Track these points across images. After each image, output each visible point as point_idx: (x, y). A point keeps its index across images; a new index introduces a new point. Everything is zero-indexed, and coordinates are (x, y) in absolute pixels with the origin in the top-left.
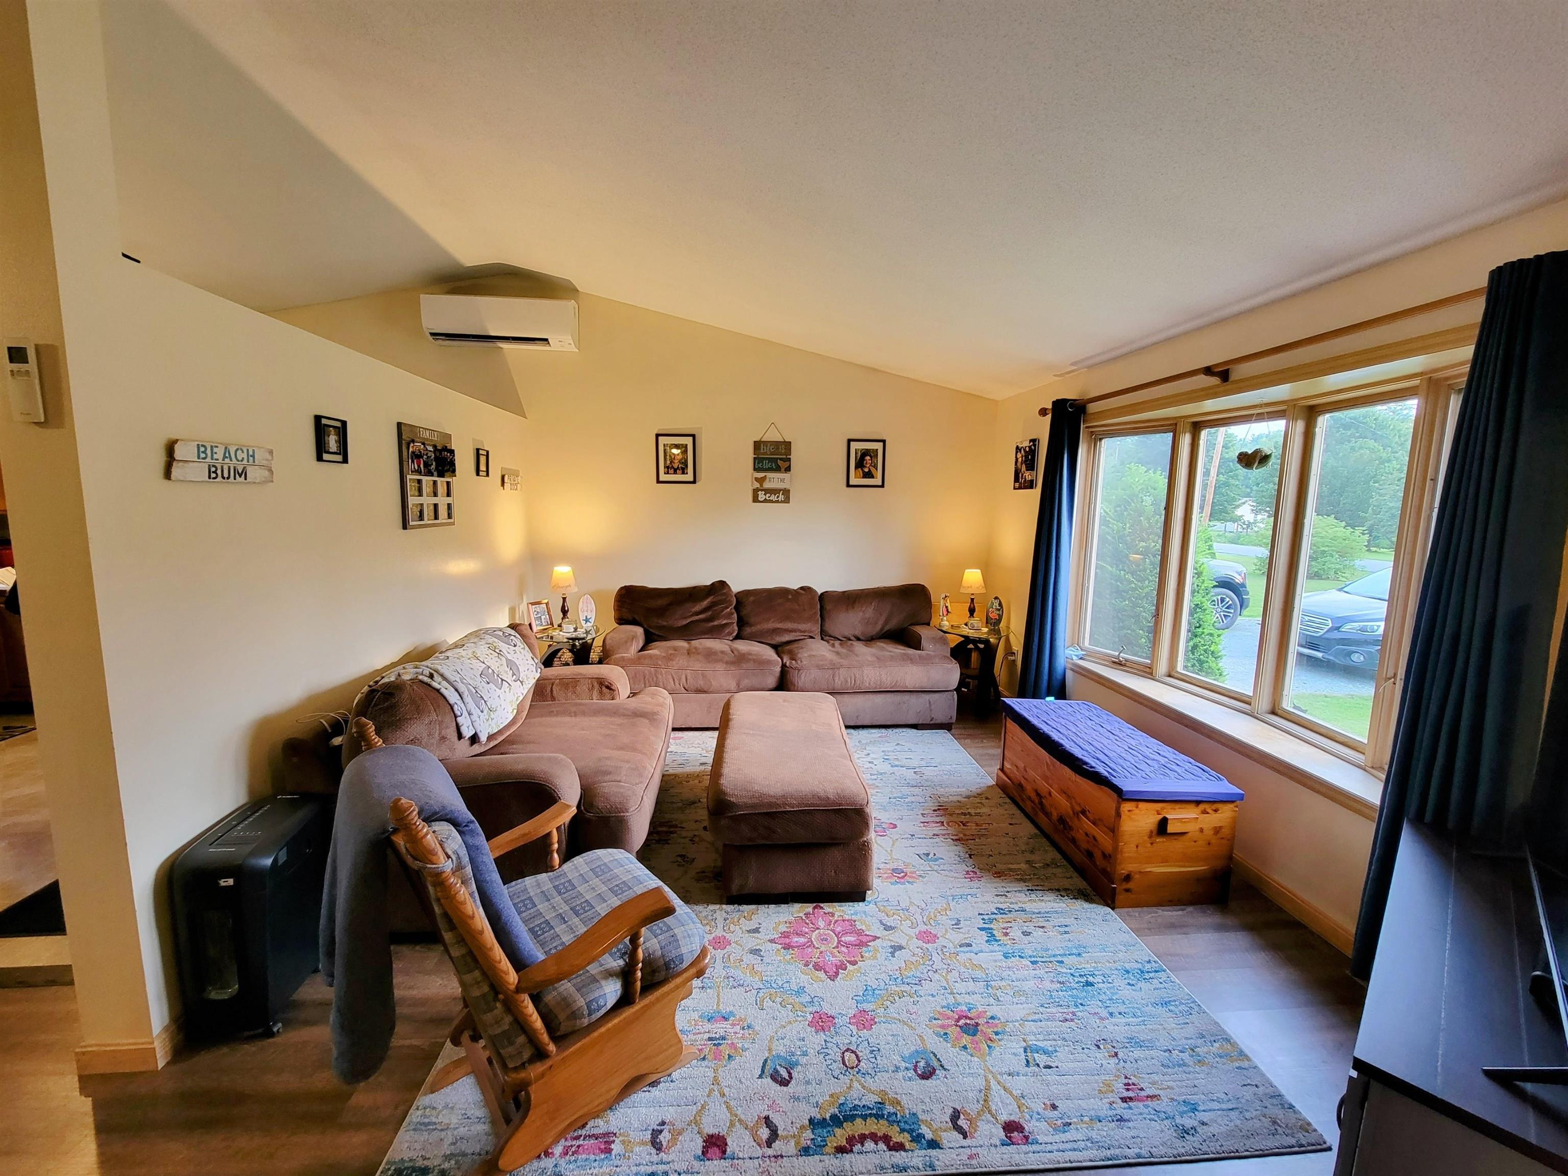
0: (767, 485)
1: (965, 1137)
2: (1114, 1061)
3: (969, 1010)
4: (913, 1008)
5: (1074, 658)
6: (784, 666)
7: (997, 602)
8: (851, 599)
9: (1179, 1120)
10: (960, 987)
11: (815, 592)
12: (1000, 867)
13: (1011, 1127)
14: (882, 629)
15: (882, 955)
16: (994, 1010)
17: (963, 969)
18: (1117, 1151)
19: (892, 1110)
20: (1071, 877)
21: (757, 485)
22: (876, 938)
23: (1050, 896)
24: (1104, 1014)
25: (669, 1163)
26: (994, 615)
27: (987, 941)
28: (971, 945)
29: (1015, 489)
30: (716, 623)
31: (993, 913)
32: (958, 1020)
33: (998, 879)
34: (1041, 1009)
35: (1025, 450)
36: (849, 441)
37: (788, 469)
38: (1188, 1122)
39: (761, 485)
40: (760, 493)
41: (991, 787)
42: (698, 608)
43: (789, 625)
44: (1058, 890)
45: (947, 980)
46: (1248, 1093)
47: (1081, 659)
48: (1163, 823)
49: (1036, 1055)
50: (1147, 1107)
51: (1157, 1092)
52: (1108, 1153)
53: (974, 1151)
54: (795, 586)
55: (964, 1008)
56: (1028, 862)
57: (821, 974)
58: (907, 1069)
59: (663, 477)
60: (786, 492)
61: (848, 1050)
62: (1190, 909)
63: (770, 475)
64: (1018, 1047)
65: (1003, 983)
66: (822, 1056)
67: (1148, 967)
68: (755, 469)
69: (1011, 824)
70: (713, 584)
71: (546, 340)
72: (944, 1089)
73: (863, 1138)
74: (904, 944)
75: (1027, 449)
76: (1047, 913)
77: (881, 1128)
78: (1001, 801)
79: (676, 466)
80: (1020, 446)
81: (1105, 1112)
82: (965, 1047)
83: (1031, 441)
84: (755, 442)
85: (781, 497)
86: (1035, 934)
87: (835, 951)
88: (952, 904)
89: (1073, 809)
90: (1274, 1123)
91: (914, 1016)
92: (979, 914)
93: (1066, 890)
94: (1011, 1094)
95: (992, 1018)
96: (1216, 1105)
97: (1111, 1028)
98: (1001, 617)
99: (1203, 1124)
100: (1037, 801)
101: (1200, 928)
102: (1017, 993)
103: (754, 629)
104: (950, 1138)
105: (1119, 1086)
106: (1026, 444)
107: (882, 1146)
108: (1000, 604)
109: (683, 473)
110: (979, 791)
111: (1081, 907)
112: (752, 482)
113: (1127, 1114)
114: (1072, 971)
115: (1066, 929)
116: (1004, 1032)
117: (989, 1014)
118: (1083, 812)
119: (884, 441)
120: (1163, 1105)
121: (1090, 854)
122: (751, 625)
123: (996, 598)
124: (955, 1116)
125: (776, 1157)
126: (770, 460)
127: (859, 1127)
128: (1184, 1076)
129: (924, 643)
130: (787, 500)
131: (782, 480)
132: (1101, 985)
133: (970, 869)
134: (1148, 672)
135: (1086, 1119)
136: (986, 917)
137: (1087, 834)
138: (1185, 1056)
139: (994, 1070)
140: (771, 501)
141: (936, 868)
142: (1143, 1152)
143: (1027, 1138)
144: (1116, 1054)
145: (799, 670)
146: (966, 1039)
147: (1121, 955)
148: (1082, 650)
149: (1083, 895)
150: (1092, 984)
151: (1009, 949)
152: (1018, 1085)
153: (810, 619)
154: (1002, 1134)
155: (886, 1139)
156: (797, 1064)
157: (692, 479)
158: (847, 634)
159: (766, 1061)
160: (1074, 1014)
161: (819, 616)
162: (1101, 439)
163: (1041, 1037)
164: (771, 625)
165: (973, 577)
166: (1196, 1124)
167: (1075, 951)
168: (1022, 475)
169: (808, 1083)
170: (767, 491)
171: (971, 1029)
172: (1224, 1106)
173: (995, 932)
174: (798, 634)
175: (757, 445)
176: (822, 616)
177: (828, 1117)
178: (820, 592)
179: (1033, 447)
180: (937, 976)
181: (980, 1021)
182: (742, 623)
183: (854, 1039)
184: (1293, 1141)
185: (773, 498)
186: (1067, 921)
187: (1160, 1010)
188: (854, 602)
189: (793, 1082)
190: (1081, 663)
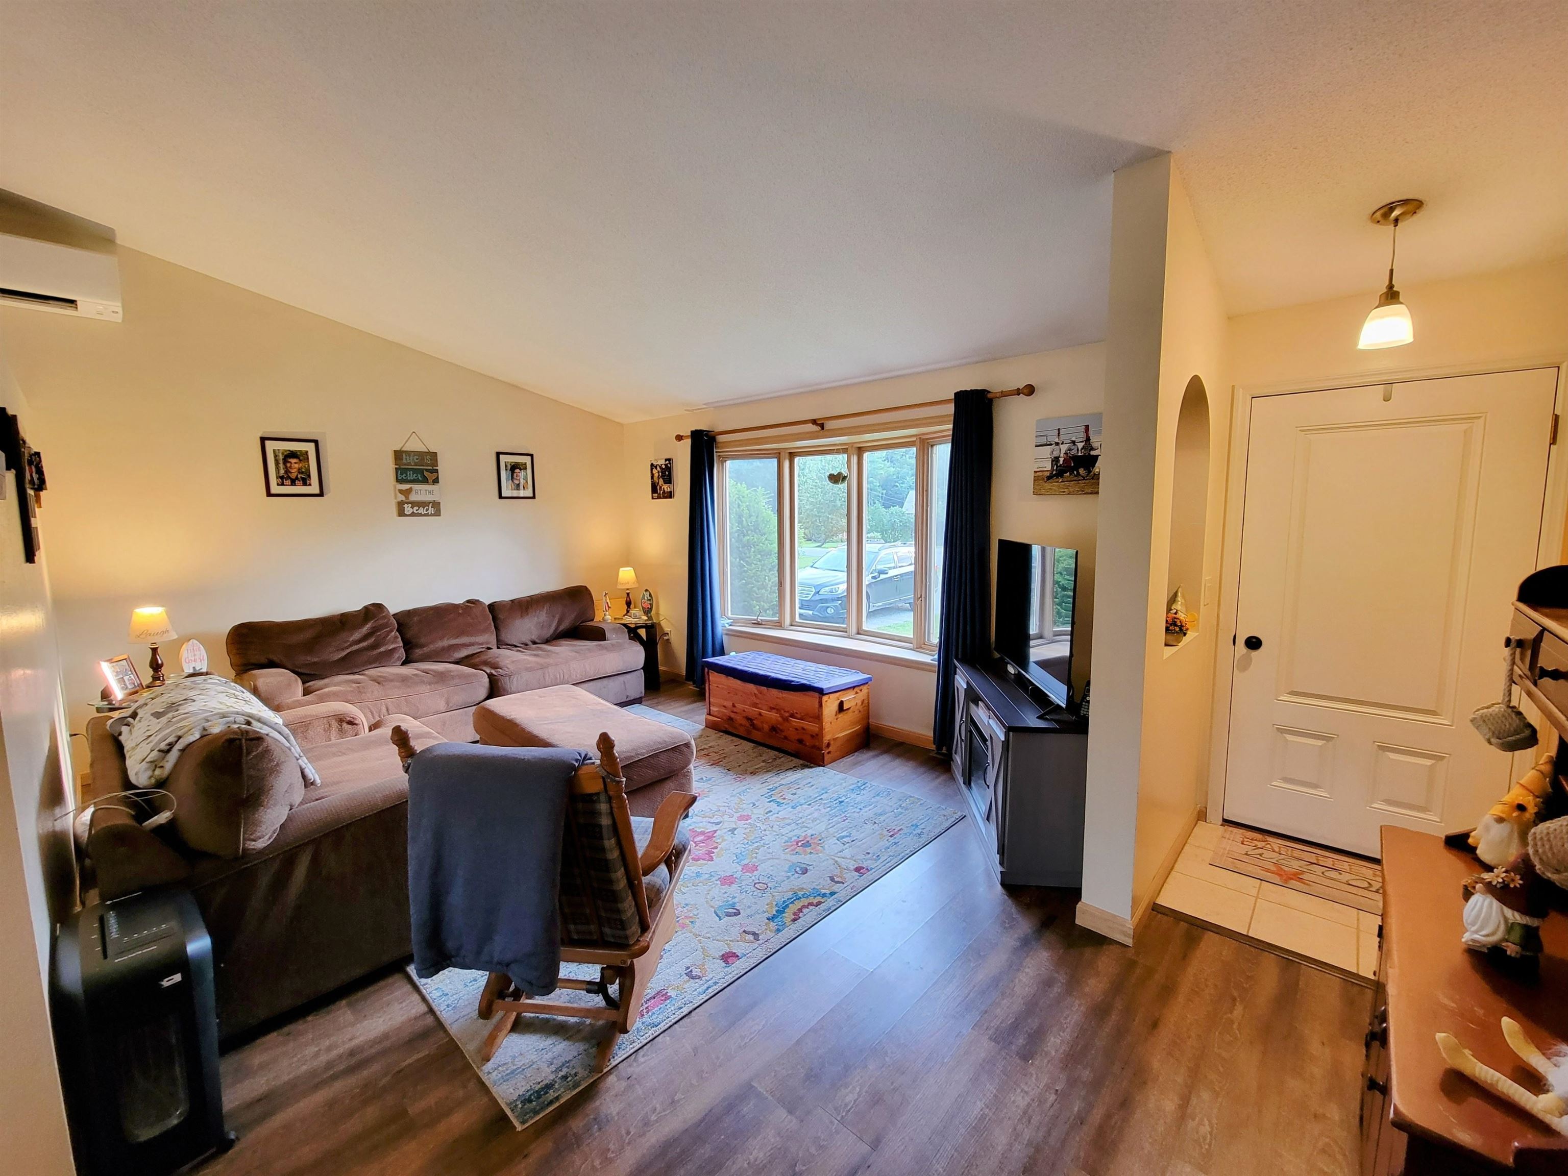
0: (413, 497)
1: (843, 883)
2: (876, 825)
3: (798, 837)
4: (770, 851)
5: (727, 625)
6: (490, 676)
7: (647, 595)
8: (524, 606)
9: (915, 833)
10: (784, 831)
11: (484, 604)
12: (752, 769)
13: (858, 870)
14: (555, 630)
15: (728, 837)
16: (810, 832)
17: (778, 823)
18: (903, 854)
19: (803, 893)
20: (792, 760)
21: (402, 498)
22: (715, 831)
23: (790, 773)
24: (858, 810)
25: (712, 978)
26: (647, 605)
27: (778, 806)
28: (771, 811)
29: (653, 498)
30: (382, 649)
31: (768, 793)
32: (797, 844)
33: (754, 776)
34: (830, 821)
35: (661, 467)
36: (498, 454)
37: (436, 481)
38: (919, 831)
39: (407, 497)
40: (406, 506)
41: (704, 729)
42: (357, 635)
43: (464, 640)
44: (791, 769)
45: (775, 831)
46: (929, 811)
47: (730, 625)
48: (841, 704)
49: (844, 839)
50: (900, 834)
51: (900, 828)
52: (900, 857)
53: (852, 885)
54: (459, 600)
55: (796, 838)
56: (764, 761)
57: (701, 862)
58: (793, 875)
59: (275, 489)
60: (436, 505)
61: (755, 884)
62: (856, 754)
63: (416, 487)
64: (835, 840)
65: (803, 820)
66: (744, 893)
67: (859, 784)
68: (398, 480)
69: (736, 746)
70: (366, 608)
71: (72, 302)
72: (818, 872)
73: (800, 910)
74: (735, 826)
75: (664, 467)
76: (795, 781)
77: (805, 902)
78: (718, 735)
79: (293, 476)
80: (655, 463)
81: (888, 844)
82: (811, 853)
83: (666, 460)
84: (395, 452)
85: (431, 510)
86: (798, 792)
87: (697, 847)
88: (742, 797)
89: (782, 716)
90: (944, 816)
91: (773, 854)
92: (762, 796)
93: (794, 767)
94: (847, 858)
95: (812, 835)
96: (923, 821)
97: (865, 814)
98: (651, 605)
99: (924, 829)
100: (748, 725)
101: (868, 759)
102: (814, 820)
103: (426, 650)
104: (836, 888)
105: (885, 833)
106: (662, 462)
107: (811, 908)
108: (650, 595)
109: (305, 484)
110: (699, 734)
111: (807, 771)
112: (396, 495)
113: (896, 841)
114: (829, 800)
115: (811, 784)
116: (823, 838)
117: (809, 835)
118: (792, 716)
119: (532, 456)
120: (905, 831)
121: (800, 741)
122: (422, 646)
123: (646, 590)
124: (832, 879)
125: (766, 941)
126: (415, 471)
127: (794, 908)
128: (905, 817)
129: (608, 635)
130: (438, 513)
131: (431, 492)
132: (846, 800)
133: (735, 776)
134: (779, 625)
135: (883, 850)
136: (766, 795)
137: (796, 729)
138: (900, 810)
139: (832, 854)
140: (420, 515)
141: (714, 783)
142: (911, 849)
143: (867, 869)
144: (875, 823)
145: (510, 676)
146: (808, 850)
147: (844, 784)
148: (729, 619)
149: (804, 767)
150: (842, 802)
151: (792, 804)
152: (847, 853)
153: (485, 630)
154: (857, 874)
155: (811, 904)
156: (735, 903)
157: (317, 491)
158: (524, 640)
159: (715, 913)
160: (846, 816)
161: (493, 628)
162: (725, 461)
163: (840, 832)
164: (446, 643)
165: (627, 574)
166: (921, 830)
167: (823, 792)
168: (661, 487)
169: (749, 907)
170: (414, 504)
171: (807, 844)
172: (926, 820)
173: (778, 800)
174: (476, 647)
175: (398, 455)
176: (496, 628)
177: (775, 913)
178: (487, 603)
179: (669, 465)
180: (767, 832)
181: (808, 839)
182: (409, 645)
183: (753, 878)
184: (954, 819)
185: (421, 511)
186: (810, 780)
187: (878, 798)
188: (527, 608)
189: (741, 911)
190: (731, 627)
